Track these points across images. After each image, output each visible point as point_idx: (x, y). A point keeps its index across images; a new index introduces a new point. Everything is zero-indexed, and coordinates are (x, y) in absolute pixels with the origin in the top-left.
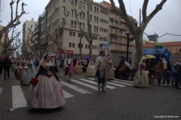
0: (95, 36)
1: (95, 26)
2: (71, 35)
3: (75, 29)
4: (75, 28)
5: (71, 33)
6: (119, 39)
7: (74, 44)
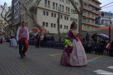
0: (67, 16)
1: (67, 7)
2: (44, 14)
3: (48, 9)
4: (49, 7)
5: (44, 12)
6: (87, 20)
7: (47, 23)
